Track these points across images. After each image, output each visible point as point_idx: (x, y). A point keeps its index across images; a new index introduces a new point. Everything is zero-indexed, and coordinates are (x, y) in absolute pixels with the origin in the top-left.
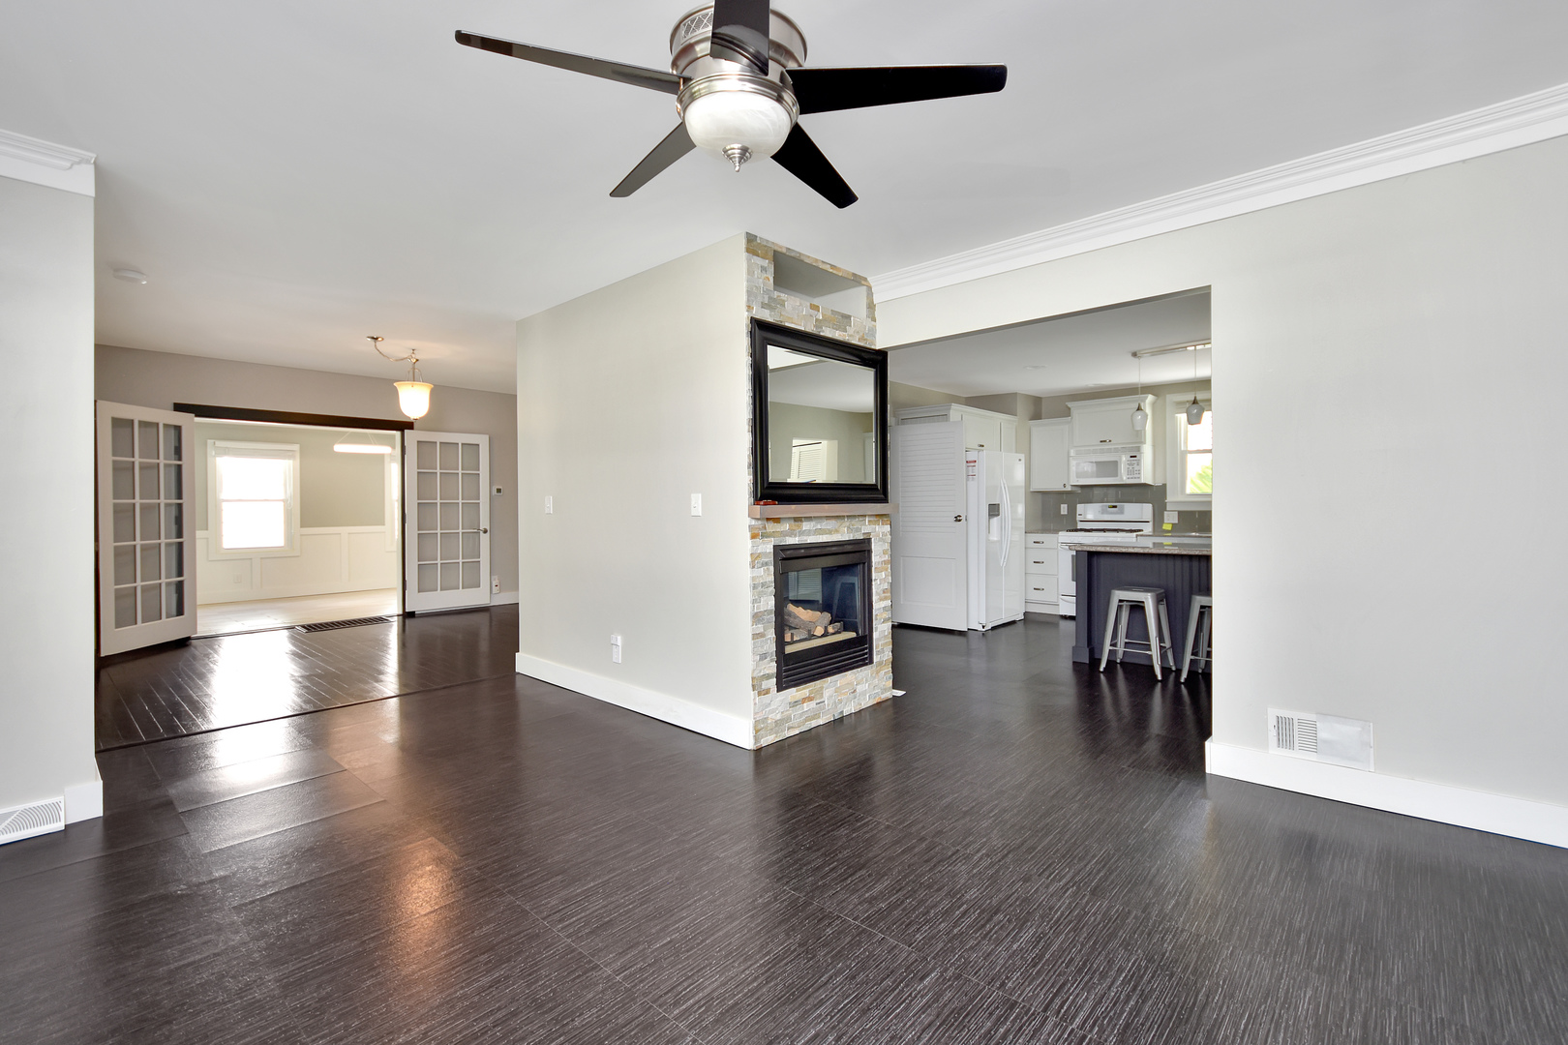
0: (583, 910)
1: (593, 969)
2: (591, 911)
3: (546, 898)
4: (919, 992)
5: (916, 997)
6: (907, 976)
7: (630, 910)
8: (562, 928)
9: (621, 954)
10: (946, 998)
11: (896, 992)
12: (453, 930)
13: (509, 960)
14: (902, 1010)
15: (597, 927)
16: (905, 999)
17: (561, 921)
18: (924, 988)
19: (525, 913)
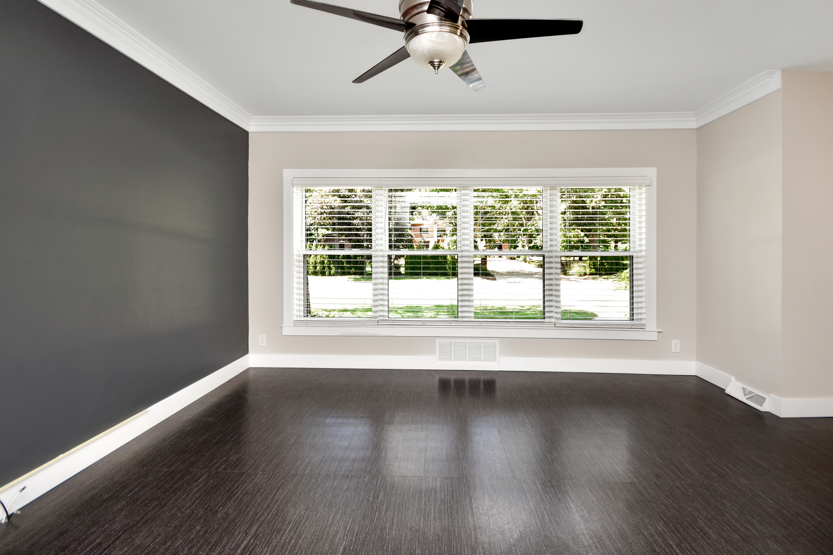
4: (343, 541)
5: (344, 537)
6: (354, 546)
10: (327, 545)
11: (355, 534)
14: (347, 525)
16: (348, 533)
18: (341, 544)
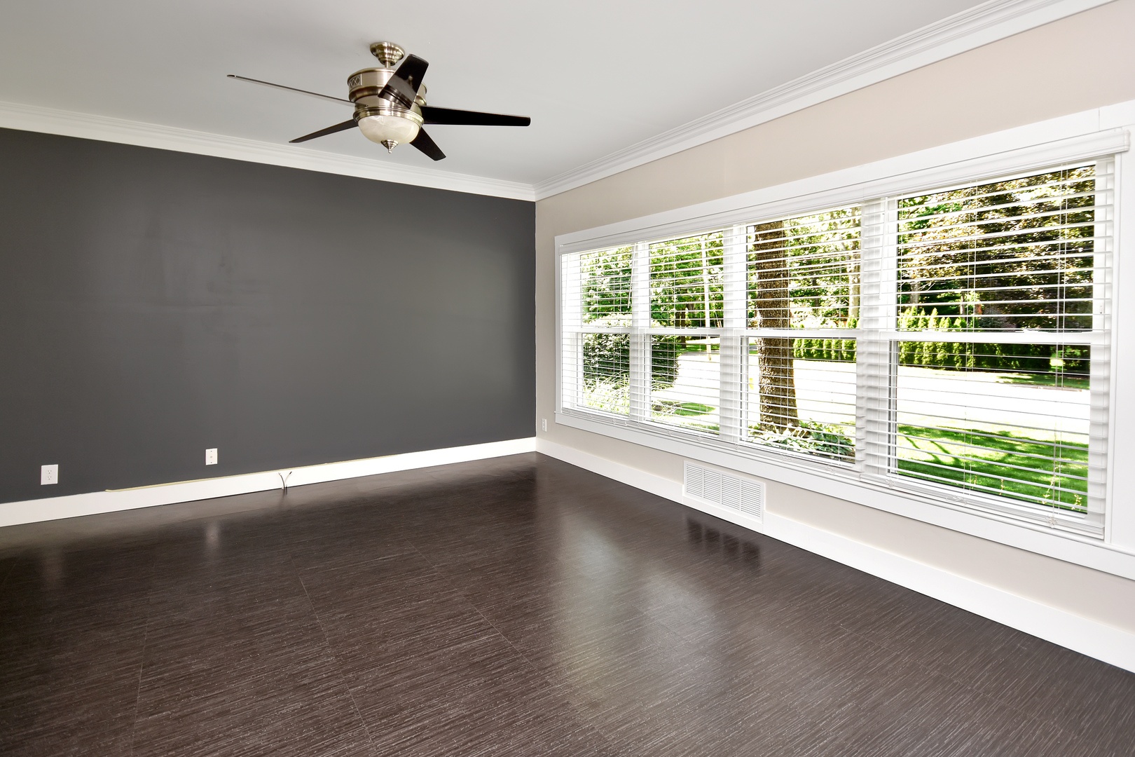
0: (464, 629)
1: (468, 595)
2: (459, 627)
3: (490, 642)
7: (432, 623)
8: (481, 619)
9: (450, 599)
12: (553, 630)
13: (514, 607)
15: (458, 616)
17: (481, 624)
19: (505, 634)
